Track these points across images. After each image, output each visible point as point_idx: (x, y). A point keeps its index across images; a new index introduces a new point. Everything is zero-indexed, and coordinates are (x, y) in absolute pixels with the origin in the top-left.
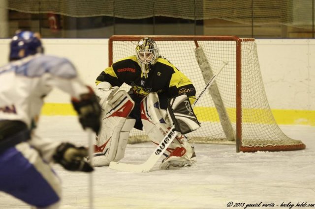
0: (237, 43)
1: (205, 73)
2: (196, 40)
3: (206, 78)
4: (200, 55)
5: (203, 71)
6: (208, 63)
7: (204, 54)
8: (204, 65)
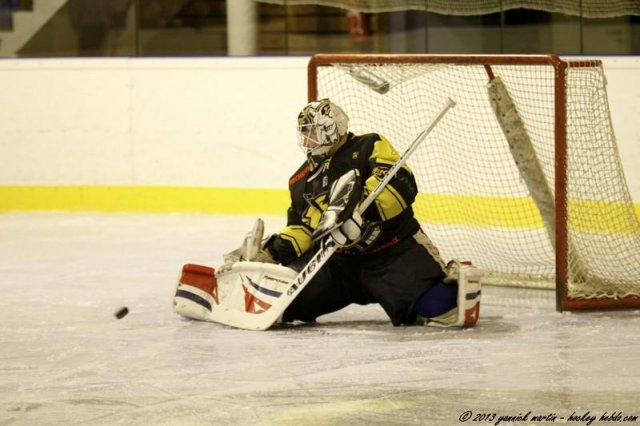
0: (556, 70)
1: (511, 135)
2: (487, 64)
3: (515, 147)
4: (501, 94)
5: (508, 132)
6: (516, 112)
7: (507, 93)
8: (509, 118)
